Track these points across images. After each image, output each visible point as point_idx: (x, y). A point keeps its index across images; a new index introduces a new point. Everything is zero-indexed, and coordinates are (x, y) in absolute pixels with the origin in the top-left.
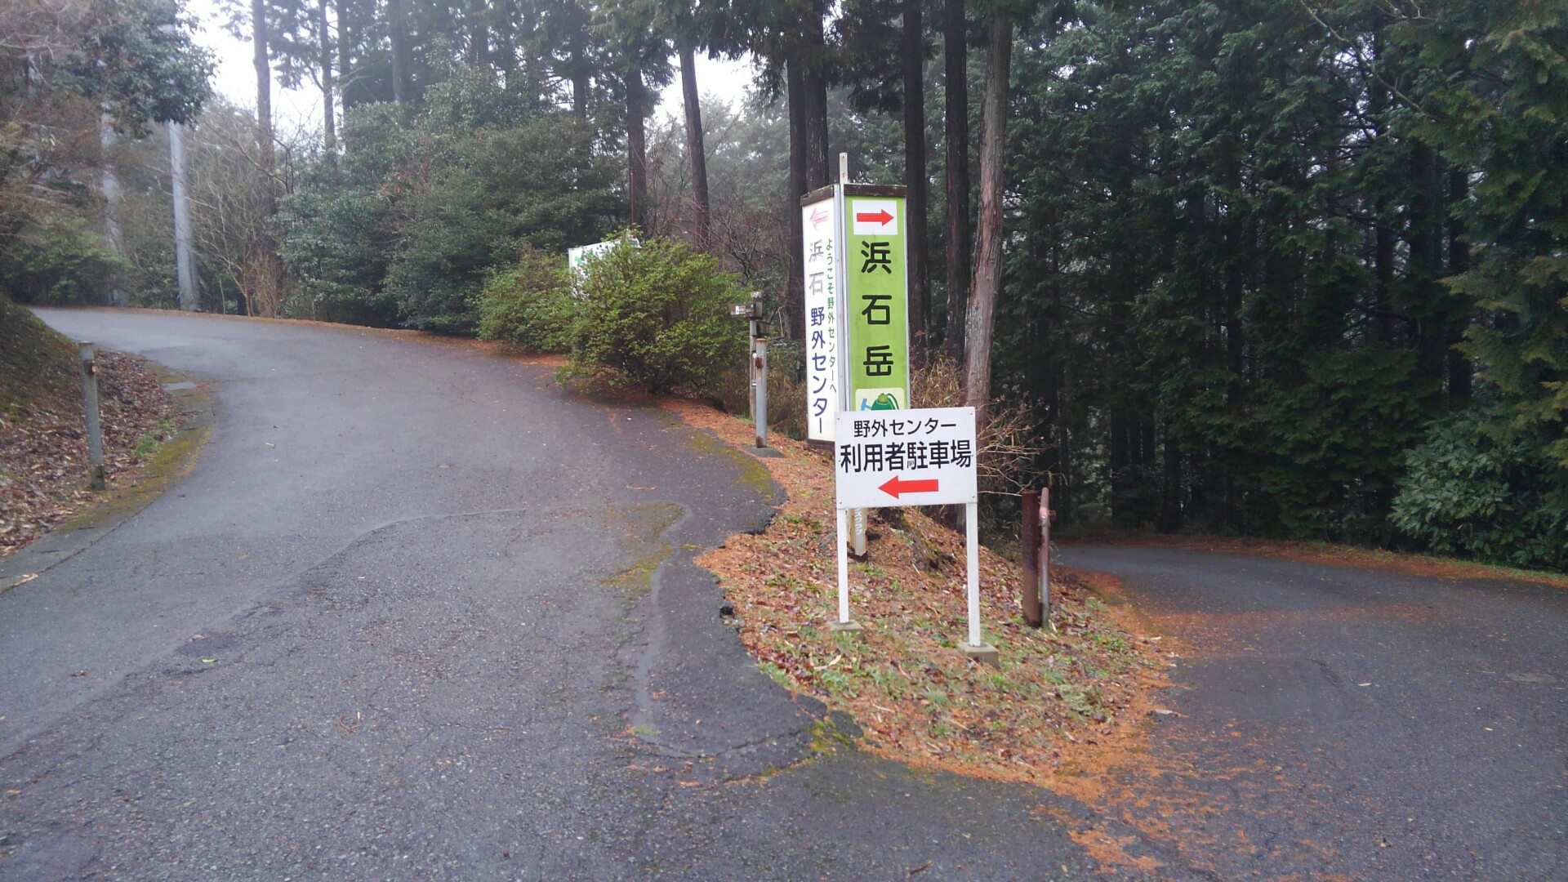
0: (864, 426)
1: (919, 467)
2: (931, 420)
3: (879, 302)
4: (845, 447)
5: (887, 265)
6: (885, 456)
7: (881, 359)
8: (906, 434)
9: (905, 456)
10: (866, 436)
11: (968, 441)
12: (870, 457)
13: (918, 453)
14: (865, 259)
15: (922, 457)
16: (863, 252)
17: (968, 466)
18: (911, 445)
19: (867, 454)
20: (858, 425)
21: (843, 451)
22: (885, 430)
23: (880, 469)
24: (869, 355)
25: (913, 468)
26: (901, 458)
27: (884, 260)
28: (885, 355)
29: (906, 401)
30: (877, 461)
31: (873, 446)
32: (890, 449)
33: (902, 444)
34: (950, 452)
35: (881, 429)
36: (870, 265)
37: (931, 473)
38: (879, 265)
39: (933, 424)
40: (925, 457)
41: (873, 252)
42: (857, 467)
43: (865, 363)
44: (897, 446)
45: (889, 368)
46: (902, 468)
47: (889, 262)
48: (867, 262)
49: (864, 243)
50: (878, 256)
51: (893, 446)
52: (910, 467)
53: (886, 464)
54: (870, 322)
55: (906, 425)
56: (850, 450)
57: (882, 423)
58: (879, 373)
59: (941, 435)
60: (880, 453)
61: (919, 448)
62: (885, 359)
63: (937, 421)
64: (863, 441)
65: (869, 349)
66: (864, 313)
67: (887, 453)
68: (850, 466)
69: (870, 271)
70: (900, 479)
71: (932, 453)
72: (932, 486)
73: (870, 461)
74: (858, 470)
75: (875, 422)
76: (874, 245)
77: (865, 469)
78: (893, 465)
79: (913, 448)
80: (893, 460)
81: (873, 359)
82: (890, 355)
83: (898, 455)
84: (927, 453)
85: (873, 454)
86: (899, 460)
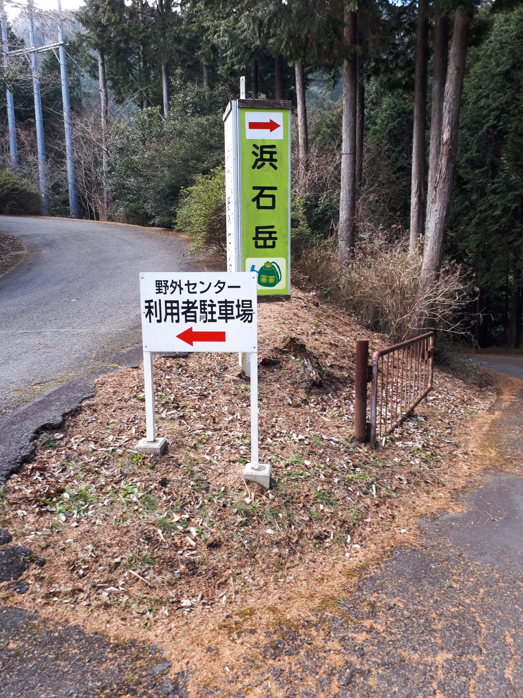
0: (163, 285)
1: (210, 321)
2: (219, 282)
3: (266, 192)
4: (149, 302)
5: (274, 163)
6: (181, 311)
7: (267, 235)
8: (198, 293)
9: (198, 311)
10: (165, 293)
11: (250, 301)
12: (169, 311)
13: (209, 309)
14: (255, 158)
15: (212, 313)
16: (254, 153)
17: (250, 322)
18: (203, 302)
19: (167, 308)
20: (159, 284)
21: (147, 304)
22: (181, 289)
23: (178, 321)
24: (257, 232)
25: (205, 322)
26: (195, 312)
27: (271, 160)
28: (270, 233)
29: (287, 268)
30: (175, 314)
31: (172, 302)
32: (186, 305)
33: (196, 301)
34: (235, 310)
35: (178, 288)
36: (260, 163)
37: (219, 326)
38: (267, 163)
39: (221, 285)
40: (215, 313)
41: (262, 152)
42: (158, 318)
43: (254, 239)
44: (191, 302)
45: (274, 243)
46: (195, 321)
47: (276, 160)
48: (257, 161)
49: (255, 146)
50: (266, 156)
51: (188, 302)
52: (202, 321)
53: (182, 318)
54: (259, 207)
55: (199, 285)
56: (152, 304)
57: (178, 283)
58: (265, 246)
59: (227, 295)
60: (177, 308)
61: (209, 305)
62: (270, 235)
63: (224, 283)
64: (163, 298)
65: (257, 228)
66: (253, 200)
67: (183, 308)
68: (153, 317)
69: (259, 167)
70: (194, 330)
71: (220, 310)
72: (220, 337)
73: (169, 314)
74: (159, 321)
75: (173, 282)
76: (262, 147)
77: (165, 320)
78: (188, 318)
79: (205, 305)
80: (188, 314)
81: (260, 235)
82: (275, 232)
83: (192, 310)
84: (216, 309)
85: (172, 308)
86: (193, 314)
